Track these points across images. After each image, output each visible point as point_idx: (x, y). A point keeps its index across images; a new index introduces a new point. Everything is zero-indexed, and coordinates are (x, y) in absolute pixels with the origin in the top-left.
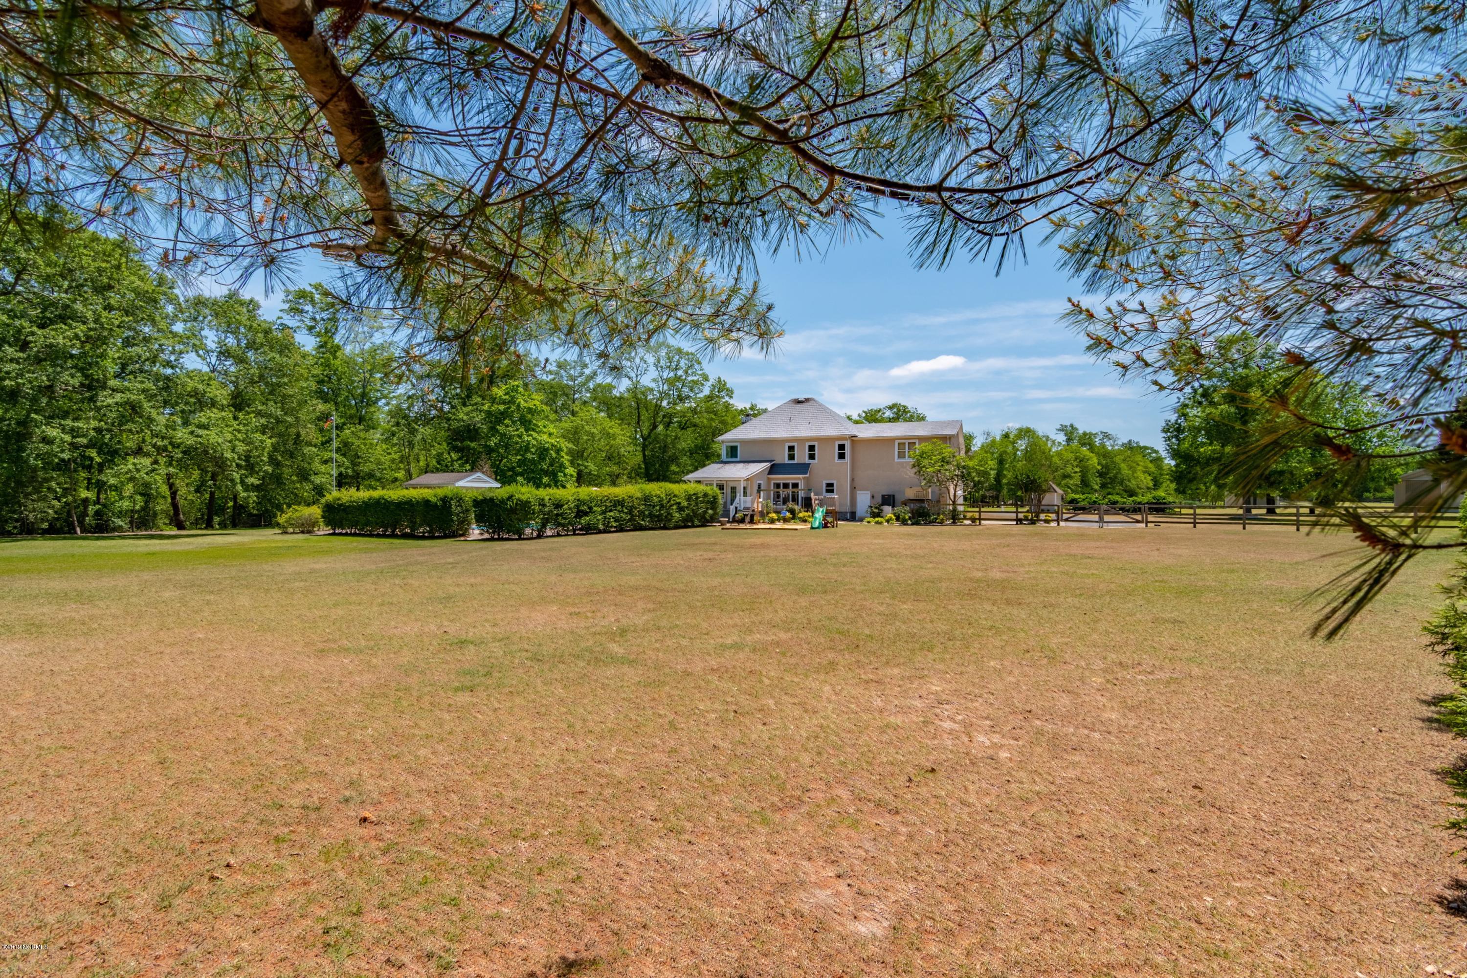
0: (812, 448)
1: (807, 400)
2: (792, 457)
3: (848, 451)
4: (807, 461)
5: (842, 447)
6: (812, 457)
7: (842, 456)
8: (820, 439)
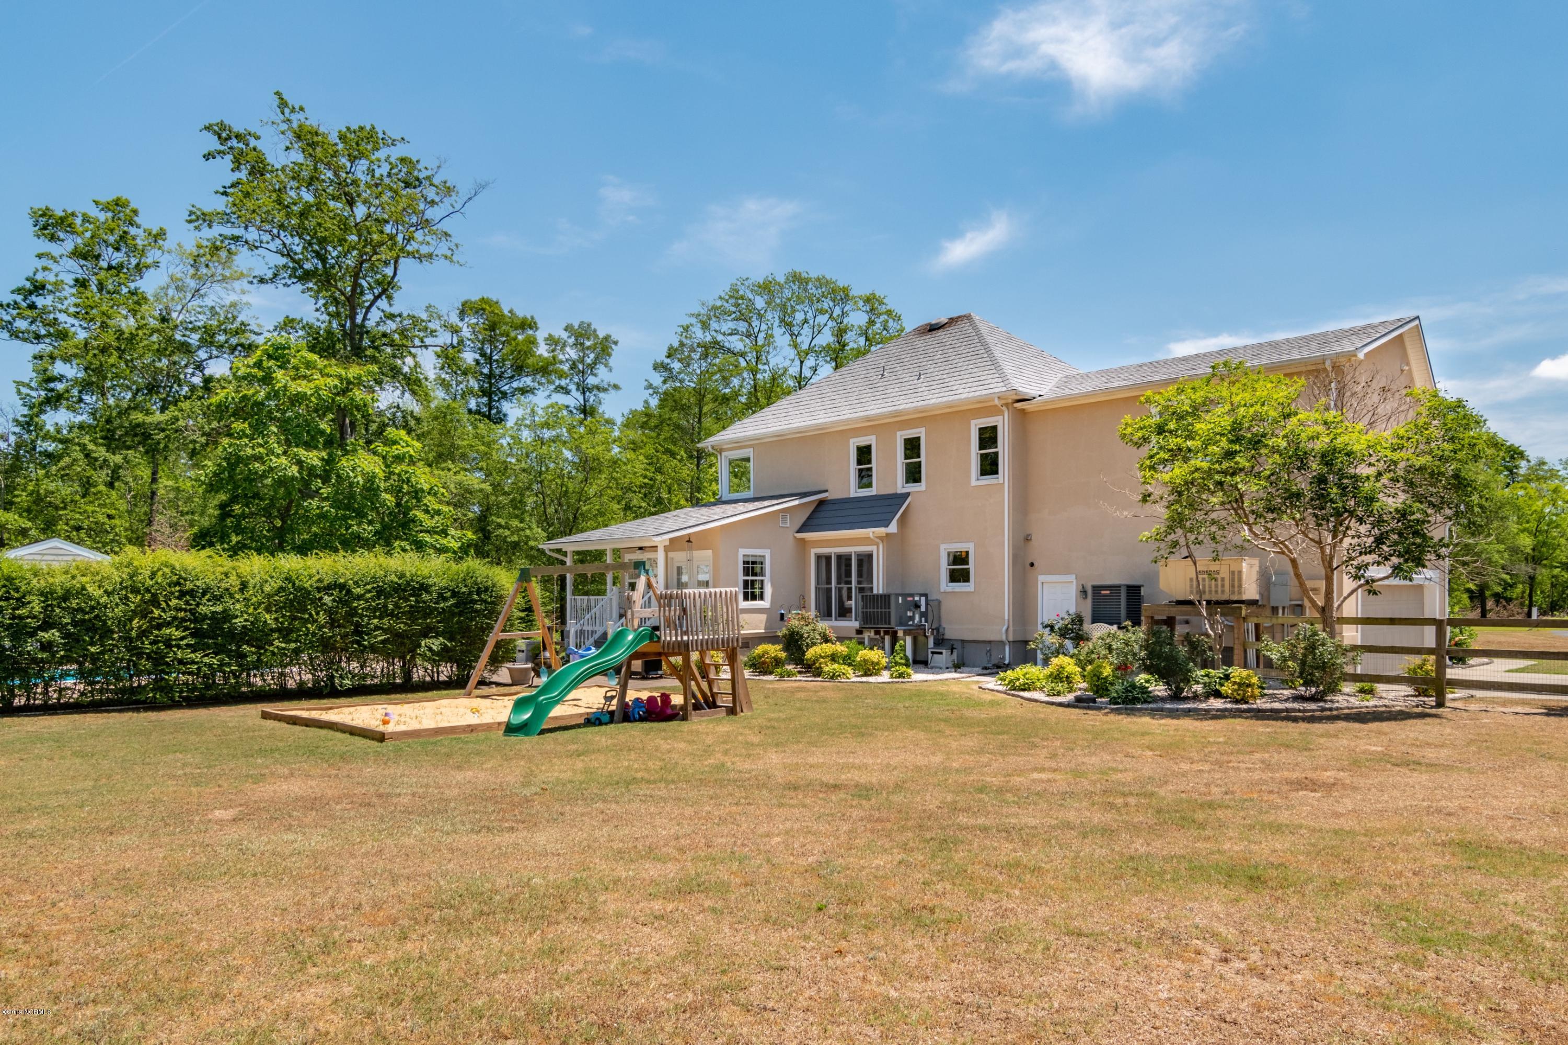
0: (912, 446)
1: (952, 321)
2: (865, 476)
3: (1004, 449)
4: (900, 485)
5: (988, 437)
6: (914, 474)
7: (989, 466)
8: (927, 418)
